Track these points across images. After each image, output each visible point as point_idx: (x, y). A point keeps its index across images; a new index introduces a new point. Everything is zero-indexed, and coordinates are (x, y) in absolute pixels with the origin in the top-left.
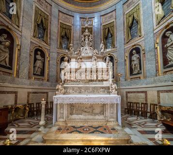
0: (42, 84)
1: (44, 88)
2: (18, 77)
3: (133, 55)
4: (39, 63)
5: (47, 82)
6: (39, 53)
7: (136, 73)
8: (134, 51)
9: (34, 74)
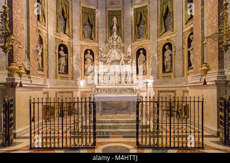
0: (67, 83)
1: (69, 87)
2: (48, 77)
3: (166, 50)
4: (63, 60)
5: (72, 81)
6: (62, 48)
7: (168, 71)
8: (167, 47)
9: (59, 73)
